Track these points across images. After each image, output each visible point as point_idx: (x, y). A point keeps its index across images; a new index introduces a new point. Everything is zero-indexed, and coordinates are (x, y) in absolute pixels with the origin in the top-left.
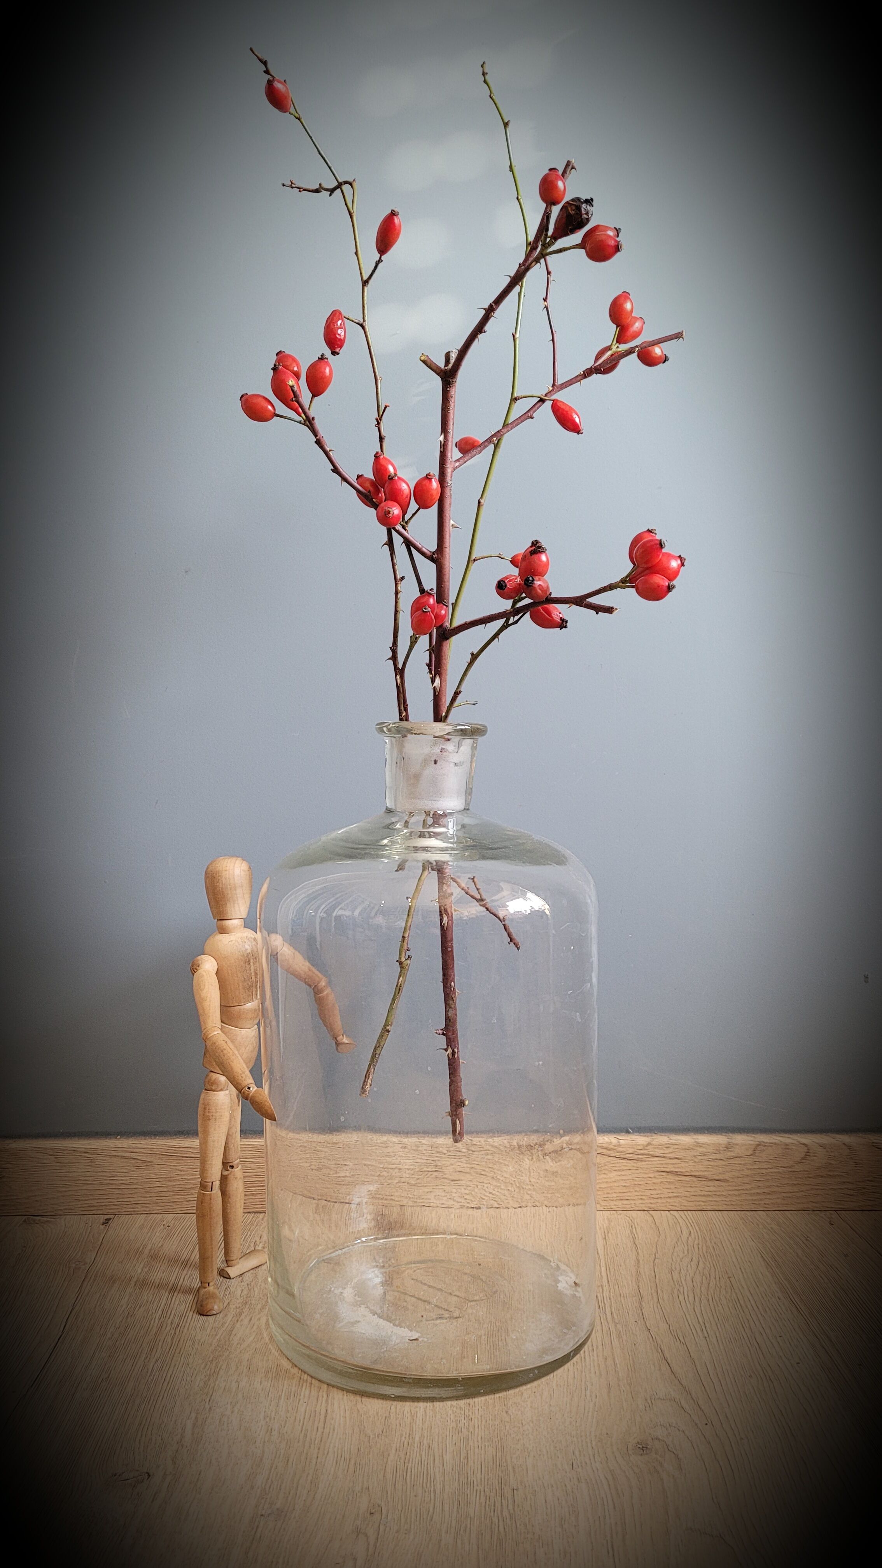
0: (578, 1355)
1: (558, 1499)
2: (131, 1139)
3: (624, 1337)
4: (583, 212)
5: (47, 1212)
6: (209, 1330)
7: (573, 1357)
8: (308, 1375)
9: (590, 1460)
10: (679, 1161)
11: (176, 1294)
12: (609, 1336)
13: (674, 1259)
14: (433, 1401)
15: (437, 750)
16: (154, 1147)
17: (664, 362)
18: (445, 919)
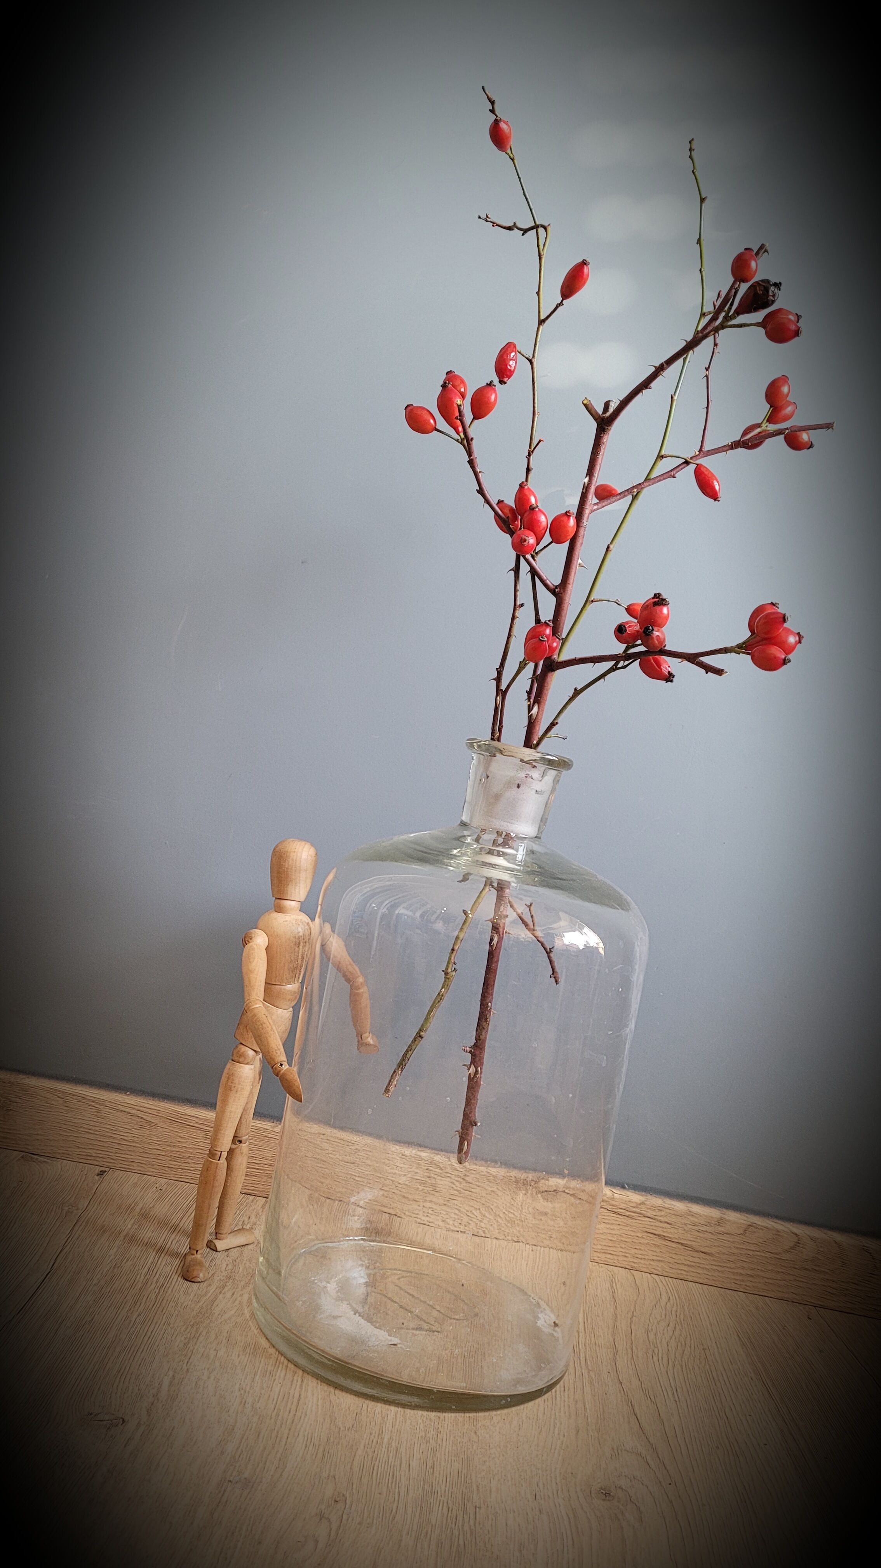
0: (550, 1393)
1: (519, 1525)
2: (140, 1097)
3: (596, 1385)
4: (771, 293)
5: (45, 1153)
6: (192, 1295)
7: (544, 1394)
8: (285, 1357)
9: (553, 1494)
10: (669, 1226)
11: (163, 1255)
12: (581, 1380)
13: (651, 1321)
14: (405, 1408)
15: (522, 775)
16: (161, 1110)
17: (808, 449)
18: (496, 939)
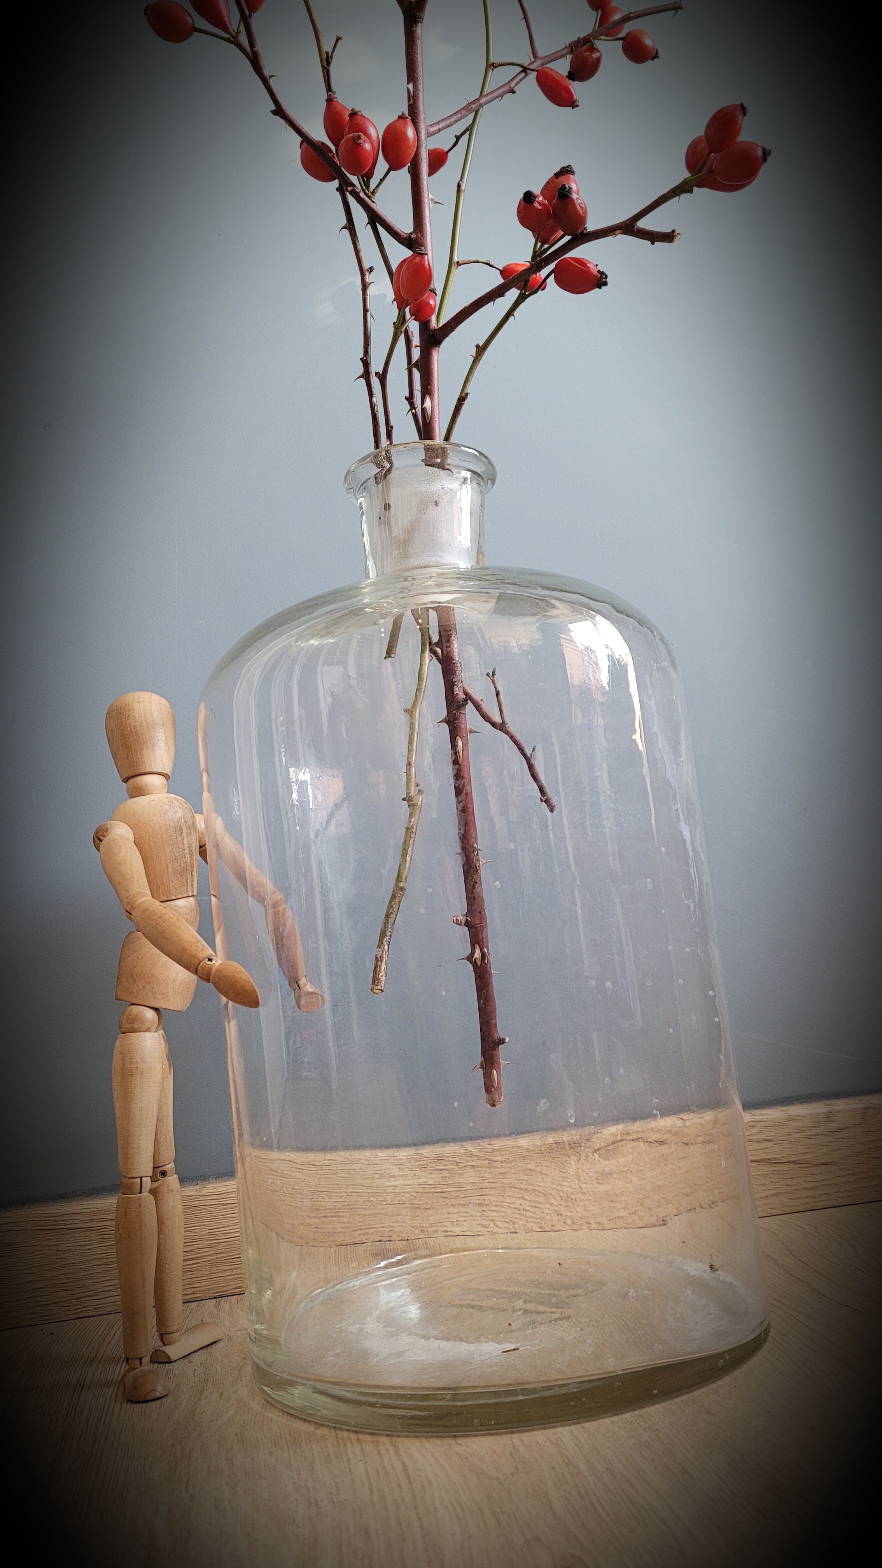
6: (156, 1413)
10: (770, 1144)
17: (653, 60)
18: (460, 743)
